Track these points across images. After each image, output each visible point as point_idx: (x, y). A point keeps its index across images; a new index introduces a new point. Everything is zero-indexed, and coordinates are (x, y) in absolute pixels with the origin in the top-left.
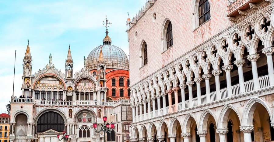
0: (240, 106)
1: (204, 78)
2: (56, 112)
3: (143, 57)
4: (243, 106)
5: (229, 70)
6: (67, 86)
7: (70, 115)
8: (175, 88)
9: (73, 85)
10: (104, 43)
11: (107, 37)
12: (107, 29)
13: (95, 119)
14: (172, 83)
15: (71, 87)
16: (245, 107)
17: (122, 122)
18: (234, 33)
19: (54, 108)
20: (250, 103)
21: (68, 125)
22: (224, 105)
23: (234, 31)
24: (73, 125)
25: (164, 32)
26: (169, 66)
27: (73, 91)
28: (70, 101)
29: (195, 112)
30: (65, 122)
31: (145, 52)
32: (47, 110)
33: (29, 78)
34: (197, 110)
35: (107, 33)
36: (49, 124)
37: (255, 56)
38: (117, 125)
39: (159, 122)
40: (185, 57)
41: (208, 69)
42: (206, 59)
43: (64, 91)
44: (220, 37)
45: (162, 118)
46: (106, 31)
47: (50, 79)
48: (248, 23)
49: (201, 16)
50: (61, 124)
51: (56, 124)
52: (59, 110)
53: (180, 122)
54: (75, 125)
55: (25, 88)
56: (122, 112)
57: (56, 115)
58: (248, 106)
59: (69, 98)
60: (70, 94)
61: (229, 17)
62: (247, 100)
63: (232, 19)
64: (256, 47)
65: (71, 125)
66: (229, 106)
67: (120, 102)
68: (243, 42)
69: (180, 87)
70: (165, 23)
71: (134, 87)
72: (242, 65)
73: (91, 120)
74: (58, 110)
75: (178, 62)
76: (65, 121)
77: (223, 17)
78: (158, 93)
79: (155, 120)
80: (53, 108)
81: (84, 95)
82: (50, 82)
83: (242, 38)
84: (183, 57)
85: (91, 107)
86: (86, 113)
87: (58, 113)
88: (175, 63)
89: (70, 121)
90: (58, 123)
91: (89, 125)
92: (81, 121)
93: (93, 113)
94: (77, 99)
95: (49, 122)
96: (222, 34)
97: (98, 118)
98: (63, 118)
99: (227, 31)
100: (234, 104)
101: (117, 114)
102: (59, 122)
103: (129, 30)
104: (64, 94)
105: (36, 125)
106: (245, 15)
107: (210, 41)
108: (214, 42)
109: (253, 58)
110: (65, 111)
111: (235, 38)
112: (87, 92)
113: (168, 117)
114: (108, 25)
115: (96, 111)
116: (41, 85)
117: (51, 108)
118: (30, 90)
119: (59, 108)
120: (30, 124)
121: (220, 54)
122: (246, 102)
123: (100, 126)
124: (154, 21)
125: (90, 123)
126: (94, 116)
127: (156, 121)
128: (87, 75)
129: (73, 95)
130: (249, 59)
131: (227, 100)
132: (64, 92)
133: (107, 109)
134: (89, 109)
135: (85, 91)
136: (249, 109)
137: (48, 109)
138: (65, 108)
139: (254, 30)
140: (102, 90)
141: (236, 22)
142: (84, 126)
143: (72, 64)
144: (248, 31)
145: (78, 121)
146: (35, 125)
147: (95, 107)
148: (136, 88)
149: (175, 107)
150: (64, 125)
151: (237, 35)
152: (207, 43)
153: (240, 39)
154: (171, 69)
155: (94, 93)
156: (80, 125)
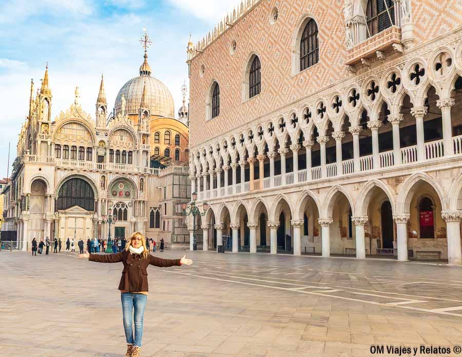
0: (354, 189)
1: (305, 146)
2: (84, 180)
3: (212, 104)
4: (358, 189)
5: (341, 139)
6: (98, 139)
7: (103, 185)
8: (261, 157)
9: (105, 139)
10: (141, 72)
11: (145, 63)
12: (146, 51)
13: (134, 194)
14: (256, 148)
15: (104, 142)
16: (360, 191)
17: (173, 200)
18: (351, 88)
19: (82, 173)
20: (367, 186)
21: (100, 200)
22: (331, 187)
23: (351, 86)
24: (107, 201)
25: (247, 72)
26: (253, 124)
27: (105, 148)
28: (102, 164)
29: (290, 193)
30: (95, 196)
31: (214, 96)
32: (72, 175)
33: (47, 124)
34: (292, 190)
35: (145, 57)
36: (74, 198)
37: (377, 123)
38: (165, 204)
39: (234, 204)
40: (278, 114)
41: (311, 133)
42: (308, 120)
43: (93, 147)
44: (331, 90)
45: (240, 198)
46: (144, 55)
47: (75, 126)
48: (371, 77)
49: (303, 56)
50: (89, 198)
51: (83, 198)
52: (89, 177)
53: (266, 206)
54: (108, 201)
55: (43, 140)
56: (173, 185)
57: (83, 183)
58: (363, 191)
59: (101, 159)
60: (101, 153)
61: (348, 66)
62: (363, 182)
63: (351, 69)
64: (379, 111)
65: (103, 201)
66: (338, 187)
67: (172, 169)
68: (363, 102)
69: (269, 156)
70: (249, 58)
71: (195, 149)
72: (358, 134)
73: (129, 195)
74: (87, 176)
75: (267, 118)
76: (95, 194)
77: (336, 63)
78: (234, 161)
79: (227, 200)
80: (80, 174)
81: (121, 154)
82: (74, 132)
83: (362, 96)
84: (275, 113)
85: (130, 174)
86: (123, 182)
87: (87, 180)
88: (262, 119)
89: (101, 194)
90: (86, 196)
91: (127, 201)
92: (116, 195)
93: (132, 183)
94: (111, 161)
95: (74, 195)
96: (334, 87)
97: (139, 192)
98: (93, 188)
99: (342, 84)
100: (345, 186)
101: (165, 187)
102: (88, 195)
103: (191, 61)
104: (94, 152)
105: (57, 199)
106: (368, 66)
107: (316, 95)
108: (321, 97)
109: (375, 126)
110: (96, 178)
111: (351, 95)
112: (124, 151)
113: (249, 197)
114: (148, 44)
115: (136, 180)
116: (63, 136)
117: (78, 174)
118: (49, 143)
119: (88, 174)
120: (50, 196)
121: (329, 115)
122: (361, 184)
123: (141, 204)
124: (233, 53)
125: (129, 199)
126: (133, 189)
127: (229, 202)
128: (126, 125)
129: (105, 155)
130: (370, 127)
131: (336, 180)
132: (93, 149)
133: (150, 178)
134: (128, 177)
135: (127, 150)
136: (365, 194)
137: (74, 174)
138: (96, 173)
139: (378, 87)
140: (145, 149)
141: (355, 73)
142: (121, 202)
143: (106, 106)
144: (370, 88)
145: (113, 195)
146: (55, 199)
147: (136, 174)
148: (199, 151)
149: (258, 183)
150: (94, 200)
151: (354, 91)
152: (311, 97)
153: (358, 97)
154: (256, 127)
155: (133, 153)
156: (115, 200)
